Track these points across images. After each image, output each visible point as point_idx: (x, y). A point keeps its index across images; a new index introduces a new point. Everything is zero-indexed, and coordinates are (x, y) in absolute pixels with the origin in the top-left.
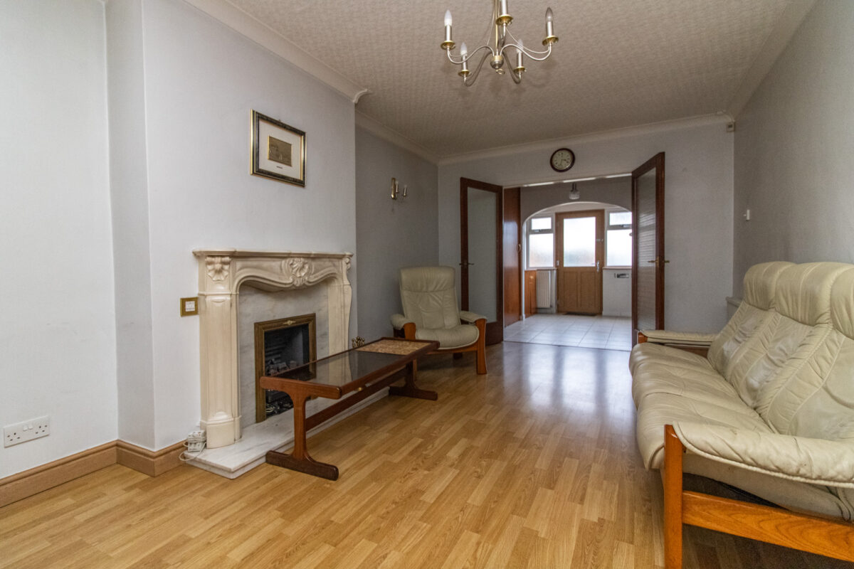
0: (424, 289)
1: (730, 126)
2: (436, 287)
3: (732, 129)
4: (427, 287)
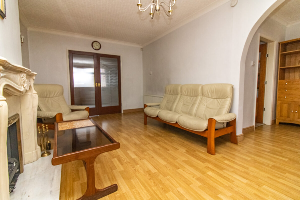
0: (48, 96)
1: (142, 49)
2: (54, 94)
3: (142, 50)
4: (50, 95)
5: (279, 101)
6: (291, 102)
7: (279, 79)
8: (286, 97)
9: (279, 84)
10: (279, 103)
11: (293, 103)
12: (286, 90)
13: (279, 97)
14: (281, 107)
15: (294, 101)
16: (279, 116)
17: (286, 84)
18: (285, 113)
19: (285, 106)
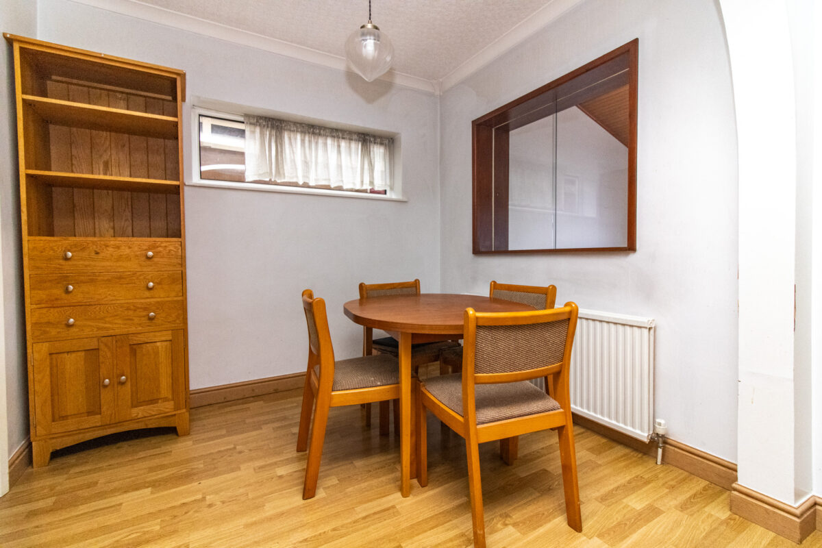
5: (37, 347)
6: (99, 338)
7: (30, 234)
8: (72, 320)
9: (31, 259)
10: (37, 352)
11: (106, 345)
12: (71, 287)
13: (35, 324)
14: (51, 375)
15: (111, 332)
16: (49, 418)
17: (66, 259)
18: (74, 399)
19: (73, 364)
